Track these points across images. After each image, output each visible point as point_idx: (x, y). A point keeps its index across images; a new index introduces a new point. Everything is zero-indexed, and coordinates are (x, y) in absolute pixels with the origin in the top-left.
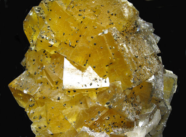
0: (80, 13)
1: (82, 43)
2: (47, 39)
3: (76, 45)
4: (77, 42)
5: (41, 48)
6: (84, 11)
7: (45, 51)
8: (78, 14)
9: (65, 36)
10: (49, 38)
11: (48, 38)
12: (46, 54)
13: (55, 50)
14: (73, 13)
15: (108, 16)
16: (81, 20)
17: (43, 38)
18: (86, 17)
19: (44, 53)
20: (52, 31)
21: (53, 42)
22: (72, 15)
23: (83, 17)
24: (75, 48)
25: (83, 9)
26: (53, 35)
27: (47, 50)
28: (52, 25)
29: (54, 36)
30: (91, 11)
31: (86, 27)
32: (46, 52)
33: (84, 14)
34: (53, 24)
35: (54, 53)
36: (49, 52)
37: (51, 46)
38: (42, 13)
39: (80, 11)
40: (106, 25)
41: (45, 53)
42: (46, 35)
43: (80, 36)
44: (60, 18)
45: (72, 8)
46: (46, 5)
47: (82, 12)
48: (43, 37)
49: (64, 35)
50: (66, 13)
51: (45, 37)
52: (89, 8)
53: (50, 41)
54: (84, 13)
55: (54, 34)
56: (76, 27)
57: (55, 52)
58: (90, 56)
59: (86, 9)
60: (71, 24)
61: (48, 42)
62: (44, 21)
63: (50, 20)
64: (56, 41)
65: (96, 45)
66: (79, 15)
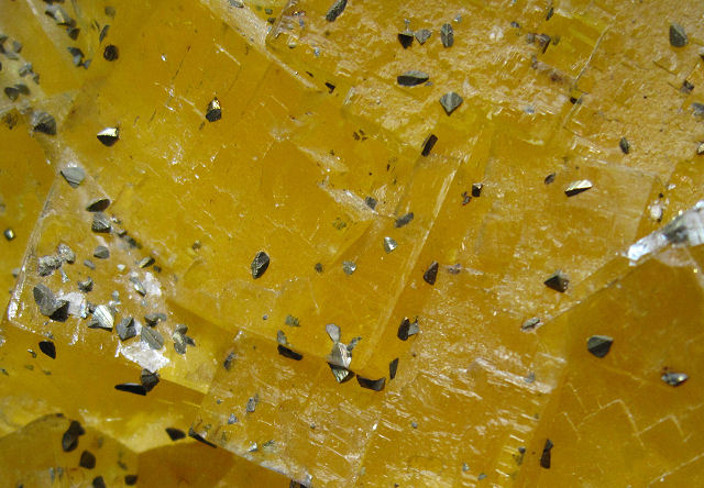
0: (408, 62)
1: (453, 340)
2: (96, 326)
3: (394, 366)
4: (403, 332)
5: (42, 408)
6: (449, 42)
7: (76, 430)
8: (387, 72)
9: (271, 284)
10: (112, 309)
11: (104, 315)
12: (88, 461)
13: (171, 421)
14: (344, 68)
15: (681, 78)
16: (429, 127)
17: (61, 314)
18: (468, 91)
19: (73, 446)
20: (133, 243)
21: (157, 344)
22: (332, 87)
23: (443, 103)
24: (394, 391)
25: (436, 27)
26: (149, 276)
27: (91, 421)
28: (130, 192)
29: (155, 290)
30: (509, 39)
31: (476, 192)
32: (84, 443)
33: (445, 66)
34: (146, 177)
35: (166, 440)
36: (109, 432)
37: (147, 384)
38: (19, 81)
39: (406, 41)
40: (667, 159)
41: (76, 455)
42: (87, 289)
43: (431, 277)
44: (213, 116)
45: (332, 17)
46: (49, 14)
47: (433, 55)
48: (57, 305)
49: (261, 272)
50: (279, 71)
51: (77, 302)
52: (492, 15)
53: (129, 336)
54: (443, 54)
55: (158, 270)
56: (381, 193)
57: (175, 434)
58: (546, 462)
59: (463, 23)
60: (332, 165)
61: (114, 347)
62: (50, 152)
63: (108, 141)
64: (183, 331)
65: (612, 353)
66: (405, 80)
